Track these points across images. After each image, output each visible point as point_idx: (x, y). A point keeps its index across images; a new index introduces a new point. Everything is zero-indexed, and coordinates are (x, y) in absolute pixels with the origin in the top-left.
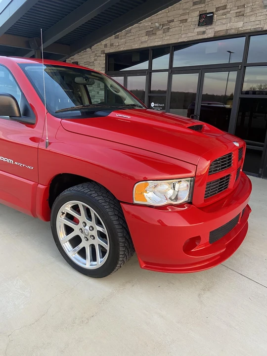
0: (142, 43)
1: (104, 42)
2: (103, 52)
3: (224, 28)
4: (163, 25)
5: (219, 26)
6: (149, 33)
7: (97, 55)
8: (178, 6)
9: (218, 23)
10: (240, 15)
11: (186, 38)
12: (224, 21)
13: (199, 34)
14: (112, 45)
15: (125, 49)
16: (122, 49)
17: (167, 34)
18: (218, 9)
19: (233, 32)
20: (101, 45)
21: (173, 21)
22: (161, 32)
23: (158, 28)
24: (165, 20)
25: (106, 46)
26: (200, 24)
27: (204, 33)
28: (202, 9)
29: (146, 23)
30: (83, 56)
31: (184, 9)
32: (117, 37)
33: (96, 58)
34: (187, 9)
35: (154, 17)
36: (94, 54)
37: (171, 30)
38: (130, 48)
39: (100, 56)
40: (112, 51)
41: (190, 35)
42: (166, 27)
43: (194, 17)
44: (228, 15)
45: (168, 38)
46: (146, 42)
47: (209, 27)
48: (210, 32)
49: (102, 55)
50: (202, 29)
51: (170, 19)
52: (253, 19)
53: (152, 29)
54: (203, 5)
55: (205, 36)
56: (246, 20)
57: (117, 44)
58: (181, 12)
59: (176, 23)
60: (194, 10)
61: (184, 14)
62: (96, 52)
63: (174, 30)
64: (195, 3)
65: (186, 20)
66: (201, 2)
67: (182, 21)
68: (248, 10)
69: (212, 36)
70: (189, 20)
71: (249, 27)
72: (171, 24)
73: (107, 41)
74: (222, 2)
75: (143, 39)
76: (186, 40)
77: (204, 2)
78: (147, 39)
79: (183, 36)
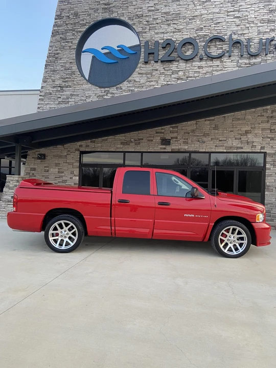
0: (117, 148)
1: (79, 143)
2: (78, 150)
3: (177, 148)
4: (135, 140)
5: (174, 146)
6: (122, 143)
7: (71, 151)
9: (174, 145)
10: (186, 143)
12: (177, 144)
13: (161, 148)
14: (87, 146)
17: (138, 146)
18: (172, 138)
19: (182, 150)
20: (76, 145)
21: (142, 139)
22: (134, 144)
23: (132, 142)
24: (136, 138)
25: (81, 146)
26: (162, 144)
27: (165, 148)
28: (163, 136)
29: (121, 137)
31: (150, 134)
32: (94, 142)
33: (69, 153)
34: (152, 134)
35: (127, 134)
36: (67, 150)
37: (141, 144)
38: (106, 150)
39: (74, 152)
40: (87, 150)
41: (155, 148)
42: (138, 141)
43: (158, 139)
44: (179, 142)
45: (140, 148)
47: (168, 146)
48: (169, 149)
49: (77, 152)
50: (164, 146)
51: (139, 138)
52: (193, 146)
53: (126, 141)
54: (163, 134)
55: (166, 151)
56: (189, 145)
57: (94, 146)
58: (148, 135)
59: (145, 140)
60: (157, 136)
61: (150, 137)
62: (69, 149)
63: (144, 144)
64: (157, 133)
65: (152, 140)
66: (161, 133)
67: (148, 140)
68: (190, 141)
69: (170, 151)
70: (154, 141)
71: (191, 149)
72: (141, 141)
73: (83, 143)
74: (175, 135)
75: (119, 146)
76: (153, 151)
77: (163, 133)
78: (122, 146)
79: (151, 148)
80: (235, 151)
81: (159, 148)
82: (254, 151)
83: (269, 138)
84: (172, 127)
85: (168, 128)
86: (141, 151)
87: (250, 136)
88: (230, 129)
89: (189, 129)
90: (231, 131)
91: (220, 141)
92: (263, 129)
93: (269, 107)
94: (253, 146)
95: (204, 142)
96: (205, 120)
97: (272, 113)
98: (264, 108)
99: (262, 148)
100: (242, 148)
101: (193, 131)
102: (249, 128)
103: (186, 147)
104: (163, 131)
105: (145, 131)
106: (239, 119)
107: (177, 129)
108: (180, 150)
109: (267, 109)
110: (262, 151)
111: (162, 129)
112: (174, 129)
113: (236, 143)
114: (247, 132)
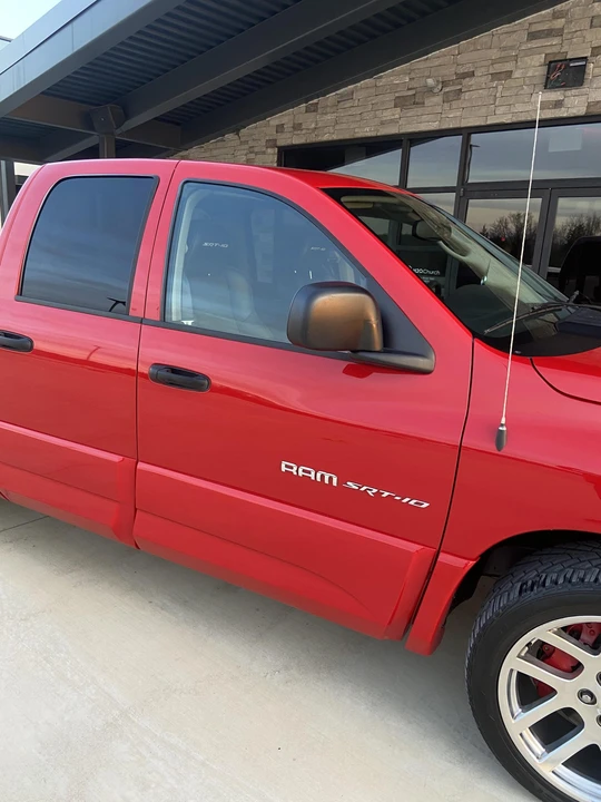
0: (382, 123)
1: (274, 121)
2: (272, 143)
4: (445, 84)
6: (401, 102)
7: (256, 150)
8: (484, 40)
9: (598, 82)
11: (510, 116)
13: (544, 106)
14: (297, 127)
15: (335, 137)
16: (326, 138)
17: (455, 104)
18: (597, 51)
20: (268, 125)
21: (472, 74)
22: (438, 99)
23: (430, 91)
24: (448, 72)
25: (280, 128)
26: (549, 84)
27: (558, 104)
28: (555, 50)
29: (397, 77)
30: (215, 152)
31: (505, 49)
32: (313, 109)
33: (252, 156)
34: (512, 48)
35: (418, 63)
36: (246, 147)
37: (467, 96)
38: (347, 136)
39: (264, 153)
40: (297, 140)
41: (519, 108)
42: (453, 88)
43: (534, 66)
45: (458, 114)
46: (392, 121)
47: (574, 91)
48: (575, 103)
49: (269, 150)
50: (555, 95)
51: (461, 70)
53: (412, 92)
54: (556, 41)
55: (562, 113)
57: (313, 126)
58: (495, 54)
59: (481, 79)
60: (530, 52)
61: (502, 60)
62: (251, 143)
63: (474, 95)
64: (533, 36)
65: (509, 74)
66: (550, 33)
67: (496, 76)
69: (581, 111)
70: (517, 74)
72: (467, 81)
73: (285, 117)
75: (387, 115)
76: (507, 120)
77: (559, 33)
78: (398, 113)
79: (500, 110)
81: (538, 103)
85: (581, 6)
86: (464, 124)
104: (559, 23)
105: (483, 38)
111: (556, 16)
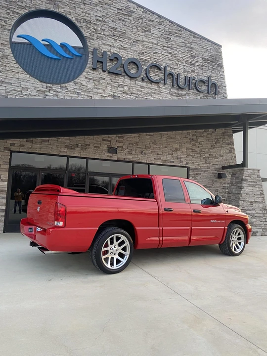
0: (60, 151)
3: (123, 157)
5: (120, 155)
6: (66, 147)
9: (120, 154)
10: (130, 153)
12: (122, 154)
13: (108, 156)
14: (22, 146)
17: (85, 151)
18: (118, 147)
19: (127, 160)
20: (6, 142)
21: (89, 145)
22: (79, 149)
24: (83, 143)
25: (13, 144)
26: (109, 152)
27: (111, 157)
28: (109, 145)
29: (66, 140)
31: (97, 141)
32: (31, 142)
34: (99, 141)
35: (72, 138)
37: (88, 150)
38: (46, 153)
39: (3, 152)
41: (102, 156)
42: (85, 147)
43: (105, 147)
44: (124, 152)
45: (86, 154)
46: (64, 152)
47: (115, 155)
48: (115, 157)
49: (7, 152)
50: (111, 155)
51: (86, 143)
52: (136, 156)
53: (71, 145)
54: (109, 143)
55: (112, 159)
56: (133, 156)
57: (30, 147)
58: (95, 142)
59: (91, 146)
60: (104, 144)
61: (97, 144)
63: (90, 150)
64: (104, 140)
65: (99, 147)
66: (108, 141)
67: (95, 147)
68: (134, 152)
69: (117, 159)
70: (101, 148)
71: (135, 160)
72: (87, 146)
74: (121, 145)
75: (62, 149)
76: (99, 158)
77: (110, 141)
78: (66, 150)
79: (97, 155)
80: (169, 164)
81: (106, 155)
82: (181, 165)
83: (191, 156)
84: (118, 137)
85: (114, 137)
86: (88, 157)
87: (179, 152)
88: (165, 145)
89: (134, 140)
90: (166, 147)
91: (158, 154)
92: (187, 149)
93: (190, 131)
94: (181, 162)
95: (145, 154)
96: (146, 135)
97: (193, 136)
98: (188, 131)
99: (187, 163)
100: (173, 162)
101: (137, 143)
102: (178, 147)
103: (130, 157)
104: (110, 139)
105: (92, 137)
106: (171, 138)
107: (122, 139)
108: (126, 160)
109: (190, 133)
110: (187, 166)
111: (109, 137)
112: (120, 139)
113: (169, 158)
114: (177, 149)
